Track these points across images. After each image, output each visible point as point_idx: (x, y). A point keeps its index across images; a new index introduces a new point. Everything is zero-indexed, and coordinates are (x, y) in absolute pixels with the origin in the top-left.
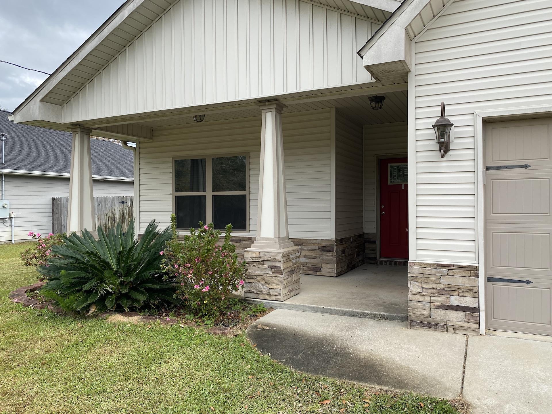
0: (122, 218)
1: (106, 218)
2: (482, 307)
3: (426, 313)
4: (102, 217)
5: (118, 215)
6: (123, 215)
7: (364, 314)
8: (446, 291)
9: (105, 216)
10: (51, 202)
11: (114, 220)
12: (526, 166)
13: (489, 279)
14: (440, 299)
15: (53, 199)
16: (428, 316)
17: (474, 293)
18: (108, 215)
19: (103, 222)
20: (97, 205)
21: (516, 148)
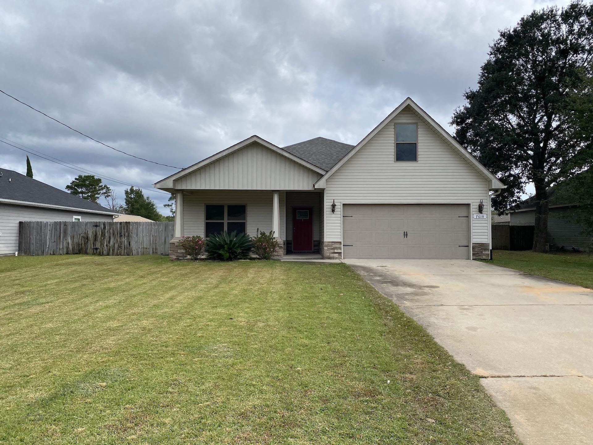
0: (95, 237)
1: (79, 237)
2: (342, 252)
3: (329, 255)
4: (75, 236)
5: (90, 235)
7: (310, 258)
8: (334, 249)
9: (78, 236)
11: (87, 238)
12: (352, 216)
13: (343, 246)
14: (332, 251)
15: (21, 223)
16: (329, 256)
17: (340, 248)
18: (82, 235)
19: (76, 240)
20: (69, 228)
21: (350, 212)
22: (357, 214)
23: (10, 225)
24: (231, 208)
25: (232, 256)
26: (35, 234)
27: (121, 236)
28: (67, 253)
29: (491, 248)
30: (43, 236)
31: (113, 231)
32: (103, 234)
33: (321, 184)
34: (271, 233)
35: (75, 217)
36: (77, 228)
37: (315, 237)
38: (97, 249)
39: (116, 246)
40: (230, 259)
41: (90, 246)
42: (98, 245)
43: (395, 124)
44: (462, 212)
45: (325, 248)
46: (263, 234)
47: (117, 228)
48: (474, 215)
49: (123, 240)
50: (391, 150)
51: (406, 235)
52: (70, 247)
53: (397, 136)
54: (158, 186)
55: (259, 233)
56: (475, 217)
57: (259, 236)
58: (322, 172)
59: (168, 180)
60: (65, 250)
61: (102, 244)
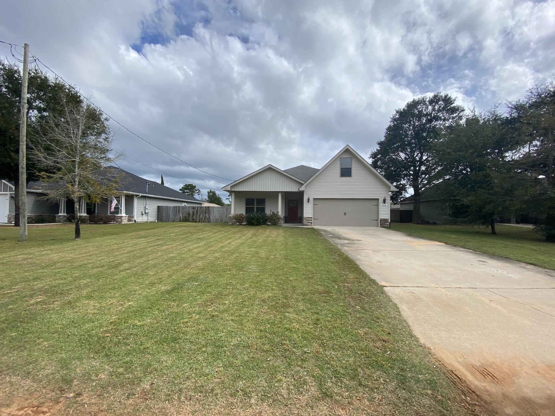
2: (313, 223)
3: (306, 224)
4: (184, 213)
5: (191, 212)
6: (193, 213)
7: (297, 225)
8: (309, 221)
10: (157, 207)
11: (189, 214)
13: (313, 219)
15: (158, 206)
17: (312, 221)
18: (187, 213)
19: (184, 215)
20: (181, 209)
21: (317, 202)
22: (320, 204)
23: (153, 207)
24: (257, 200)
25: (258, 224)
26: (165, 212)
27: (205, 213)
28: (180, 221)
29: (390, 221)
30: (169, 213)
31: (202, 210)
32: (197, 212)
33: (302, 189)
34: (277, 212)
35: (184, 204)
36: (184, 209)
37: (299, 215)
38: (194, 219)
39: (203, 218)
40: (257, 225)
41: (191, 218)
42: (194, 217)
43: (340, 158)
44: (375, 203)
45: (304, 220)
46: (273, 213)
47: (203, 209)
48: (381, 204)
49: (207, 215)
50: (338, 171)
51: (345, 214)
52: (181, 218)
53: (341, 165)
54: (223, 189)
55: (272, 212)
56: (381, 205)
57: (272, 214)
58: (303, 183)
59: (228, 187)
60: (179, 220)
61: (196, 217)
